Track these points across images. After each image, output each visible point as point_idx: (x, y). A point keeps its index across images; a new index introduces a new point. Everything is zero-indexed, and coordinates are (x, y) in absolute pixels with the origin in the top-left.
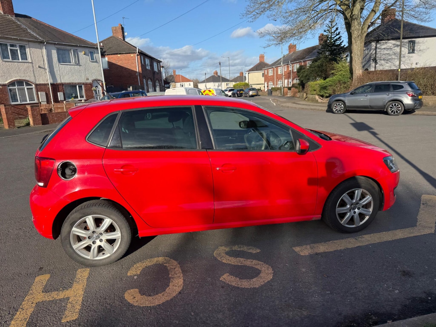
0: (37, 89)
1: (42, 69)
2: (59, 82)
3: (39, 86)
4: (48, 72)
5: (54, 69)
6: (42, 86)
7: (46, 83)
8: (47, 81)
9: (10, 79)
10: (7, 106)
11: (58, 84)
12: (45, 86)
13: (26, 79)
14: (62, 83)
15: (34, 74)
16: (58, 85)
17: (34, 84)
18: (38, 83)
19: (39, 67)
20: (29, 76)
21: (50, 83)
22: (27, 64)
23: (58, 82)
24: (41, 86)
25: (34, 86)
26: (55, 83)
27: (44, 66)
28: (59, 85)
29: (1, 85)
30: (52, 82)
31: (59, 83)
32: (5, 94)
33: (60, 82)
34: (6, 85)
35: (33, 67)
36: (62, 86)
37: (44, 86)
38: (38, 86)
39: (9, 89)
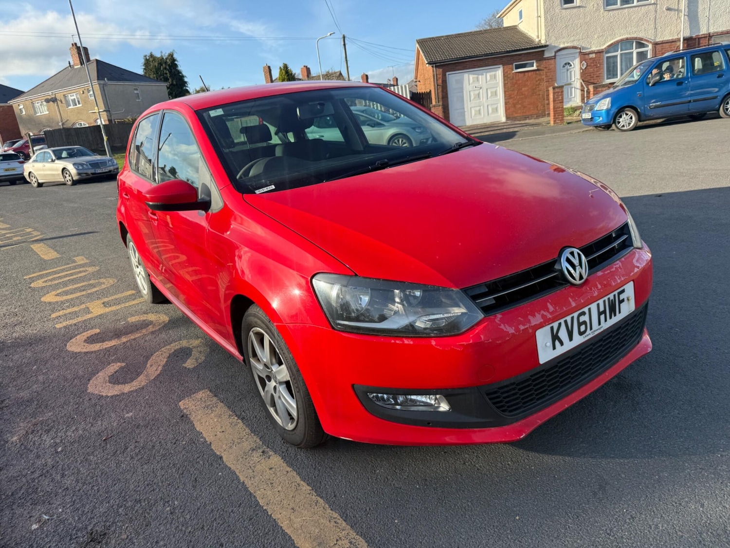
0: (656, 52)
1: (673, 13)
2: (703, 31)
3: (661, 45)
4: (684, 15)
5: (698, 7)
6: (667, 44)
7: (675, 37)
8: (677, 35)
9: (611, 40)
10: (556, 89)
11: (700, 36)
12: (673, 43)
13: (638, 36)
14: (709, 34)
15: (655, 24)
16: (699, 39)
17: (651, 42)
18: (658, 40)
19: (668, 9)
20: (645, 30)
21: (684, 38)
22: (647, 7)
23: (701, 33)
24: (664, 45)
25: (650, 46)
26: (694, 36)
27: (678, 4)
28: (702, 38)
29: (595, 53)
30: (688, 34)
31: (702, 35)
32: (599, 67)
33: (706, 33)
34: (603, 52)
35: (656, 11)
36: (709, 40)
37: (670, 44)
38: (658, 47)
39: (605, 58)
